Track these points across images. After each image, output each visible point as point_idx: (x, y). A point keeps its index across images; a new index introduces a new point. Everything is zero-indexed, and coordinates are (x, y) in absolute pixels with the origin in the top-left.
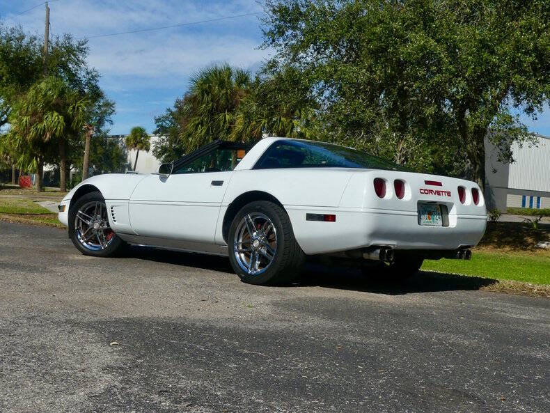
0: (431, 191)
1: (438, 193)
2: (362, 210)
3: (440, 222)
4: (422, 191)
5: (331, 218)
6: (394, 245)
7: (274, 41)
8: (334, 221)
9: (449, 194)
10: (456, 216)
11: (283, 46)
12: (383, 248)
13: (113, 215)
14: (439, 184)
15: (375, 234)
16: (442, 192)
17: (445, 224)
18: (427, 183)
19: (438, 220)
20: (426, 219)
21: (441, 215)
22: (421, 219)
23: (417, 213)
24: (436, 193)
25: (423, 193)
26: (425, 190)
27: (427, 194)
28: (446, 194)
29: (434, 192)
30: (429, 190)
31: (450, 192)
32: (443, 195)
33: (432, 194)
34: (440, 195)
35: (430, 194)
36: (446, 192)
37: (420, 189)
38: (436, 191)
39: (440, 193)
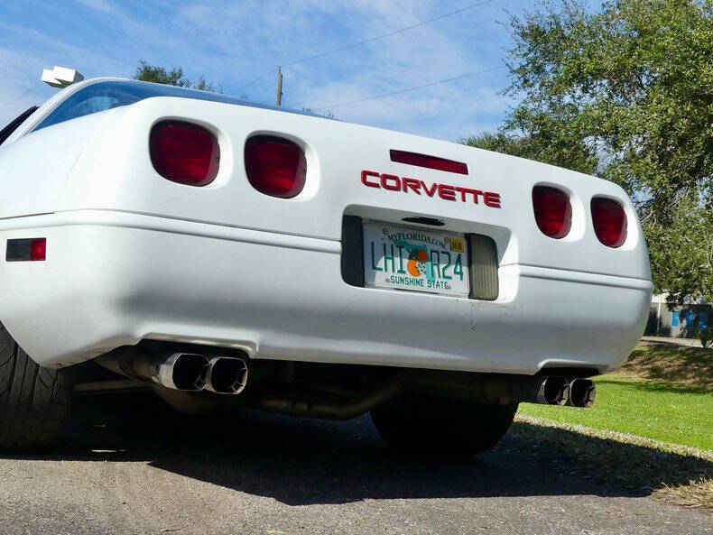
0: (416, 185)
3: (460, 285)
8: (44, 256)
9: (492, 200)
10: (518, 270)
16: (464, 191)
17: (482, 289)
19: (450, 278)
20: (401, 271)
21: (469, 266)
22: (374, 268)
23: (338, 246)
24: (437, 192)
25: (376, 185)
26: (385, 177)
27: (396, 189)
28: (481, 198)
29: (429, 189)
30: (406, 180)
31: (497, 195)
32: (464, 200)
33: (419, 193)
34: (453, 199)
35: (406, 191)
36: (480, 193)
37: (365, 174)
38: (435, 186)
39: (456, 192)
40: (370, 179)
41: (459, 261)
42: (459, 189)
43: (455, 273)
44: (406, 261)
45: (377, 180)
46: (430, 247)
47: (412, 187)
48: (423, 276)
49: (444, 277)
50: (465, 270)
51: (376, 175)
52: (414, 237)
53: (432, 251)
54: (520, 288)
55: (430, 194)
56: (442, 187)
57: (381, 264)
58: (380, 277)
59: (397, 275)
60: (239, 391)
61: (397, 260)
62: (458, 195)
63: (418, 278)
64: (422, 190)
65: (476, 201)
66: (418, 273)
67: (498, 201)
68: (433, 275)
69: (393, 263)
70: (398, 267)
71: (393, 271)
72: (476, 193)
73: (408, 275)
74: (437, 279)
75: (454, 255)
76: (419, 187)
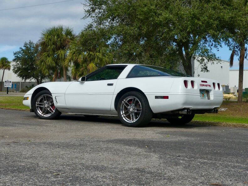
0: (203, 85)
1: (206, 86)
2: (180, 94)
3: (207, 98)
4: (201, 85)
5: (167, 97)
6: (191, 108)
7: (90, 15)
8: (168, 98)
9: (210, 86)
10: (213, 95)
11: (95, 17)
12: (188, 109)
13: (56, 100)
14: (206, 82)
15: (185, 103)
17: (209, 98)
18: (202, 81)
21: (207, 95)
22: (200, 97)
32: (208, 86)
48: (204, 97)
52: (202, 92)
54: (214, 98)
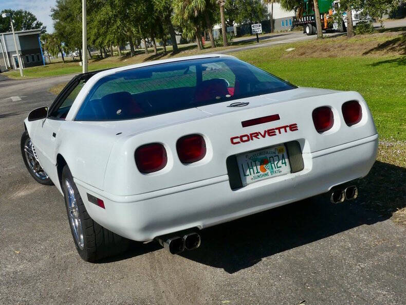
0: (256, 135)
1: (271, 133)
3: (286, 168)
8: (104, 207)
9: (293, 127)
13: (35, 153)
15: (149, 227)
16: (279, 129)
17: (296, 166)
18: (246, 124)
19: (280, 167)
20: (258, 172)
21: (289, 158)
22: (245, 175)
23: (227, 177)
24: (267, 134)
25: (239, 143)
26: (241, 137)
27: (248, 140)
28: (288, 129)
29: (263, 134)
30: (251, 134)
31: (296, 124)
32: (280, 133)
33: (258, 138)
34: (275, 135)
35: (252, 139)
36: (287, 126)
37: (232, 139)
38: (265, 132)
39: (275, 131)
40: (235, 141)
41: (283, 158)
42: (276, 129)
43: (282, 163)
44: (259, 167)
45: (238, 140)
46: (268, 156)
47: (255, 136)
48: (268, 171)
49: (278, 167)
50: (287, 160)
51: (237, 137)
52: (260, 154)
53: (270, 158)
54: (314, 163)
55: (264, 136)
56: (269, 130)
57: (248, 173)
58: (248, 179)
59: (256, 175)
60: (198, 245)
61: (255, 168)
62: (277, 131)
63: (266, 173)
64: (260, 136)
65: (286, 131)
66: (265, 170)
67: (296, 127)
68: (272, 168)
69: (253, 170)
70: (256, 171)
71: (254, 173)
72: (285, 127)
73: (261, 173)
74: (274, 169)
75: (281, 155)
76: (258, 135)
